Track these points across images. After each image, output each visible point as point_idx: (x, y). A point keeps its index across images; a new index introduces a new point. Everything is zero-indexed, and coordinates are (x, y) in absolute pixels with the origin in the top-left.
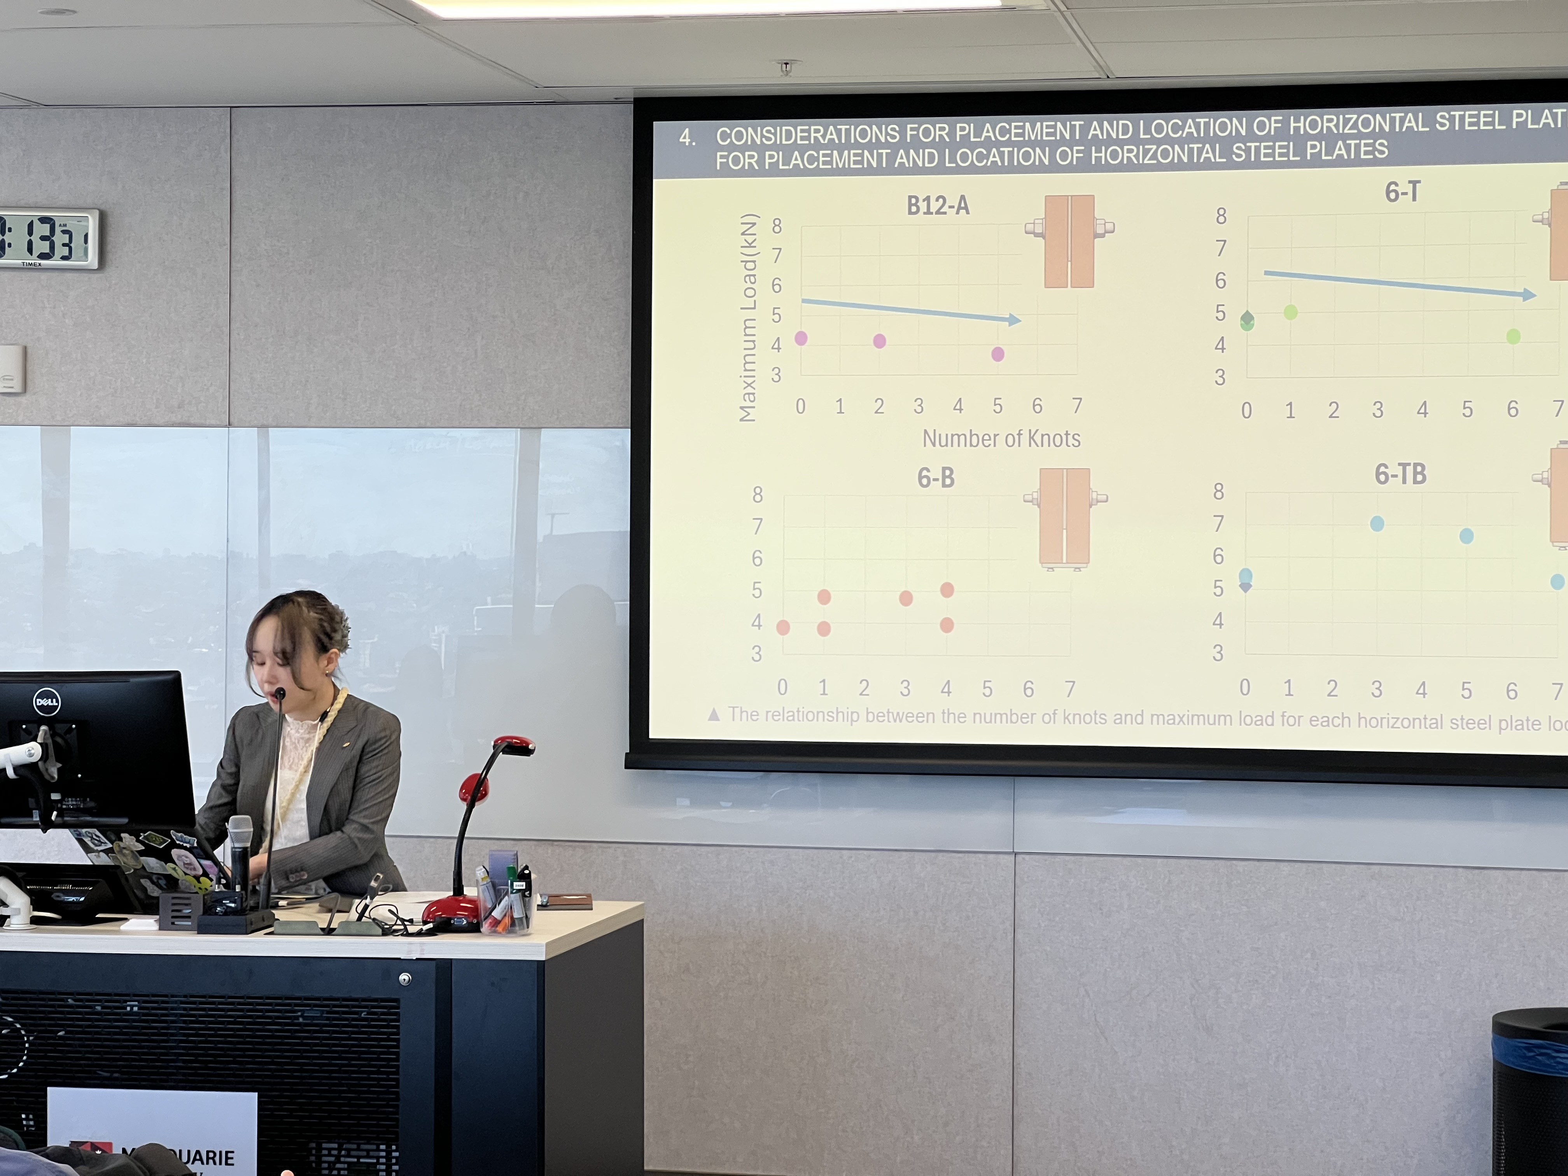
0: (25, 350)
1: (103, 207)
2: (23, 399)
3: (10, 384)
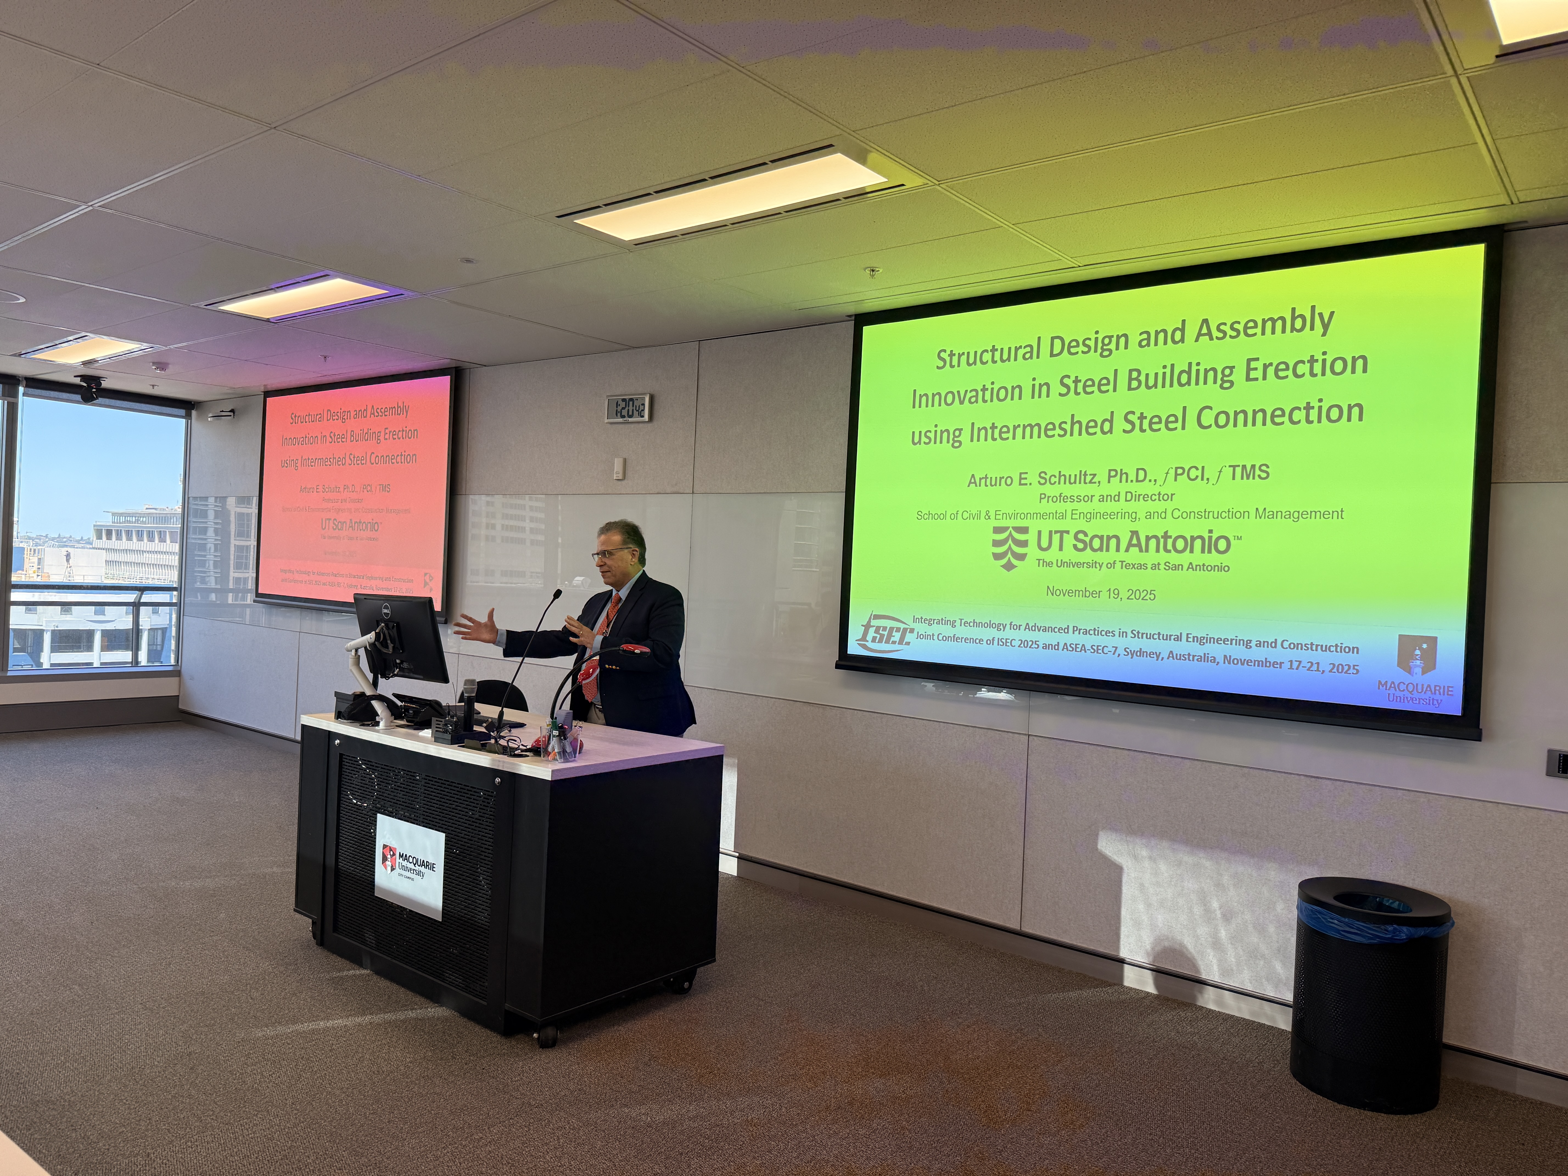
0: (625, 461)
1: (652, 393)
2: (623, 482)
3: (618, 475)
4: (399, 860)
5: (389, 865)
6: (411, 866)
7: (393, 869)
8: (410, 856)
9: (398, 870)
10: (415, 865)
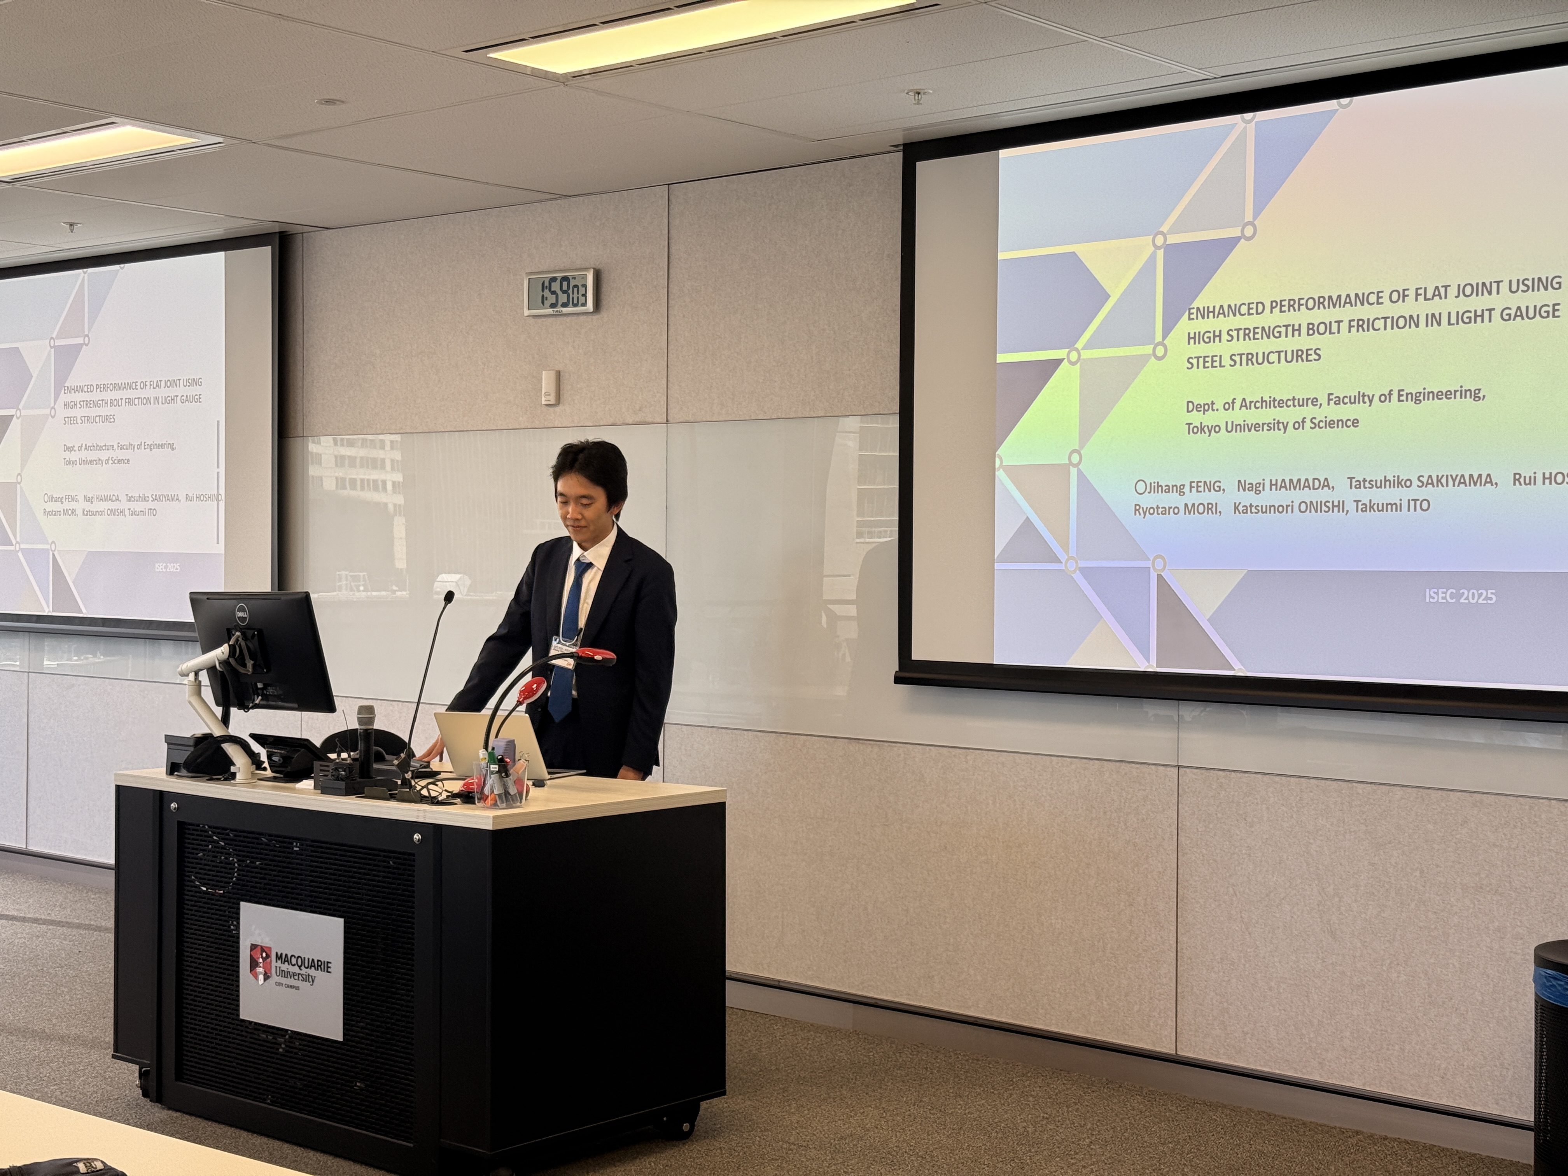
0: (558, 374)
1: (598, 267)
2: (558, 409)
3: (548, 398)
4: (275, 964)
5: (261, 973)
6: (296, 969)
7: (266, 977)
8: (292, 956)
9: (275, 978)
10: (300, 967)
